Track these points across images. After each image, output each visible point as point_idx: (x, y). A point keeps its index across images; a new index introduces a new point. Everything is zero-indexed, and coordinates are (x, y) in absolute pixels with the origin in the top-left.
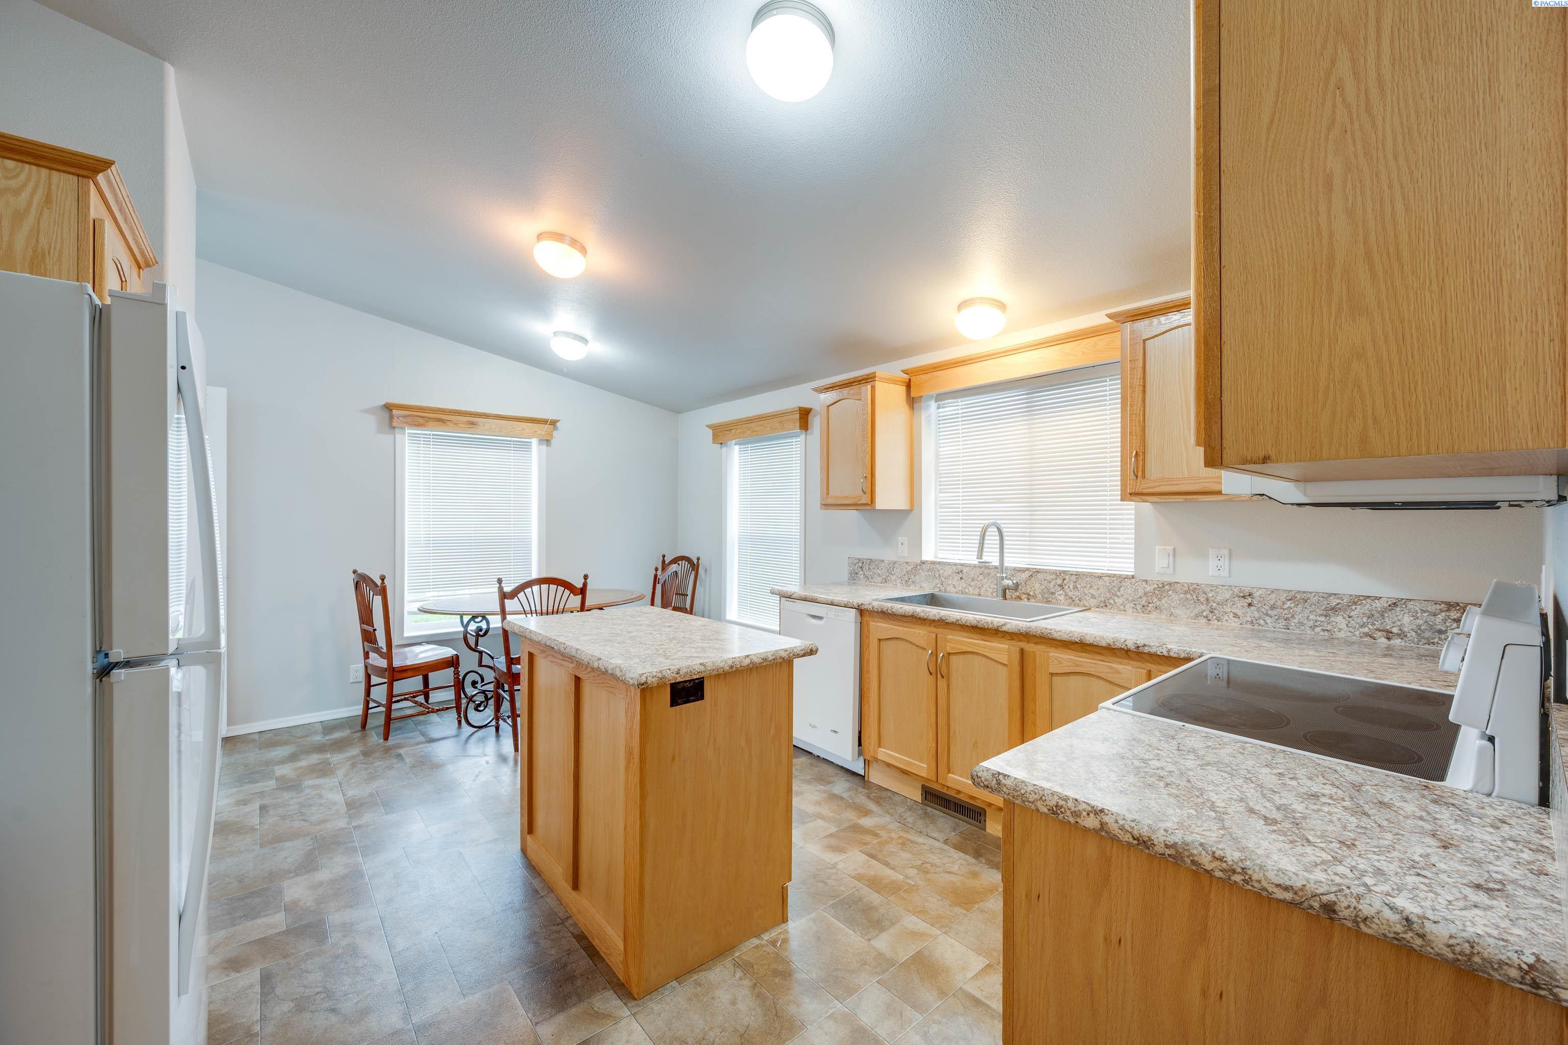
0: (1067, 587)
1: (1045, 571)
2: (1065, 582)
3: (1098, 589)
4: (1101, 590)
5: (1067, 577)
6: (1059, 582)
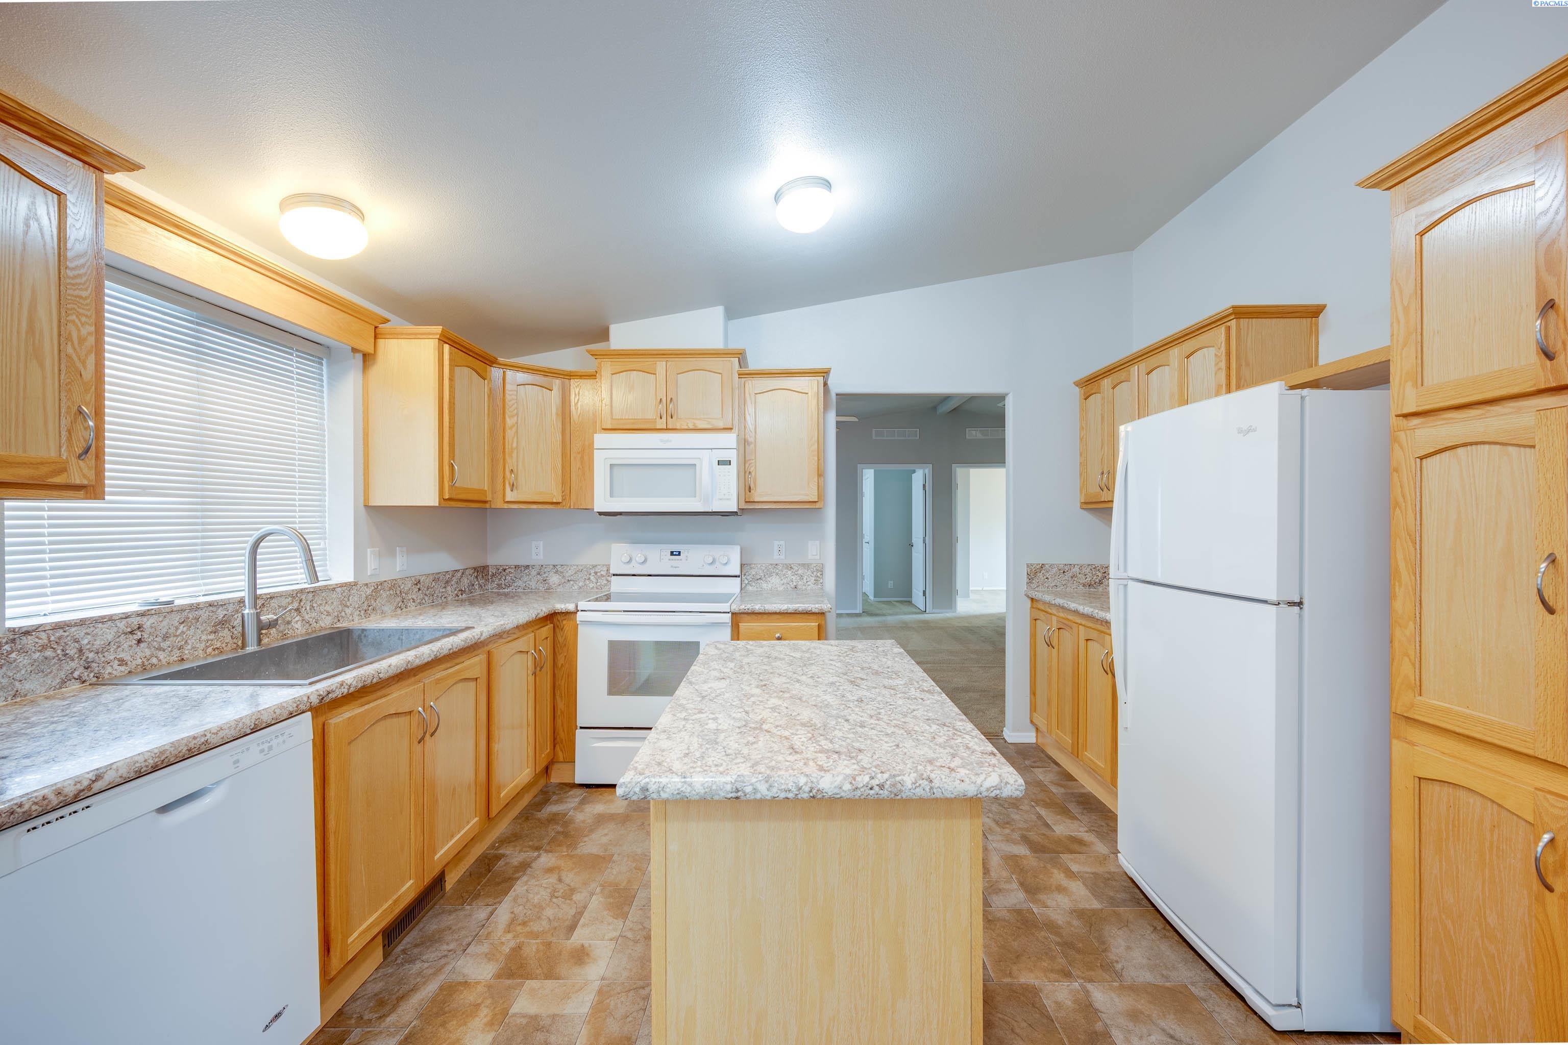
0: (304, 609)
1: (280, 595)
2: (302, 604)
3: (332, 603)
4: (335, 603)
5: (303, 597)
6: (295, 605)
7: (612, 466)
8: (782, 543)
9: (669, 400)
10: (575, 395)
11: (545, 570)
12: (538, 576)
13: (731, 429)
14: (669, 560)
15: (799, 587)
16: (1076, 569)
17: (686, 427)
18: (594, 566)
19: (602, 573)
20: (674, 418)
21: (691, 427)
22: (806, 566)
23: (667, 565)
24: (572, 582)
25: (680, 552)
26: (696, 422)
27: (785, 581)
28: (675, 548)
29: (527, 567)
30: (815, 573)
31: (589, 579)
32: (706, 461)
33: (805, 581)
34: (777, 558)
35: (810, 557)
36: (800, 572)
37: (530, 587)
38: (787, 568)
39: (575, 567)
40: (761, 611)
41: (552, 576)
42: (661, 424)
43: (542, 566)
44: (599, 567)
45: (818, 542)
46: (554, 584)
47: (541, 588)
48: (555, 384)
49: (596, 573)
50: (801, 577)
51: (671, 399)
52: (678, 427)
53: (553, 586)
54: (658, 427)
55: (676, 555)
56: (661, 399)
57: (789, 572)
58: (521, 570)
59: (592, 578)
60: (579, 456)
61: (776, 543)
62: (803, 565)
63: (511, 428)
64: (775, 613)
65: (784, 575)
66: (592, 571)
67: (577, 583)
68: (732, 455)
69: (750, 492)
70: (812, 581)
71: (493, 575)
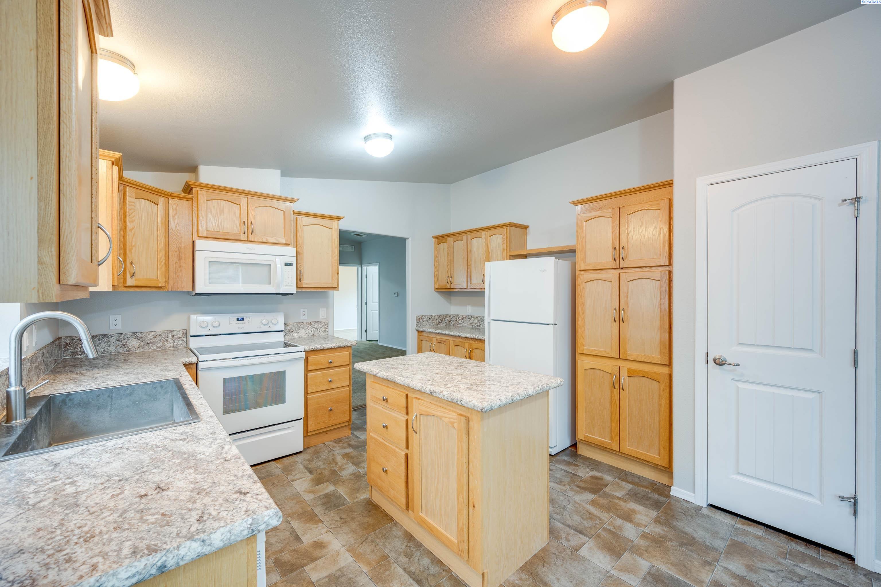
7: (210, 262)
8: (306, 310)
9: (250, 223)
10: (173, 210)
11: (125, 337)
12: (118, 342)
13: (289, 244)
14: (236, 323)
15: (315, 334)
16: (433, 317)
17: (261, 241)
18: (171, 331)
19: (179, 335)
20: (254, 234)
21: (265, 241)
22: (319, 322)
23: (236, 326)
24: (151, 344)
25: (243, 318)
26: (268, 238)
27: (307, 332)
28: (240, 316)
29: (106, 336)
30: (324, 326)
31: (167, 341)
32: (279, 263)
33: (319, 331)
34: (302, 319)
35: (321, 317)
36: (316, 326)
37: (109, 351)
38: (309, 324)
39: (154, 333)
40: (321, 349)
41: (131, 341)
42: (244, 237)
43: (121, 334)
44: (176, 332)
45: (325, 309)
46: (134, 347)
47: (120, 351)
48: (161, 202)
49: (173, 336)
50: (317, 329)
51: (252, 222)
52: (256, 240)
53: (133, 348)
54: (241, 239)
55: (240, 320)
56: (244, 222)
57: (310, 327)
58: (99, 339)
59: (169, 340)
60: (176, 254)
61: (302, 310)
62: (318, 322)
63: (131, 230)
64: (328, 349)
65: (307, 328)
66: (170, 335)
67: (156, 344)
68: (293, 260)
69: (300, 281)
70: (323, 331)
71: (67, 345)
